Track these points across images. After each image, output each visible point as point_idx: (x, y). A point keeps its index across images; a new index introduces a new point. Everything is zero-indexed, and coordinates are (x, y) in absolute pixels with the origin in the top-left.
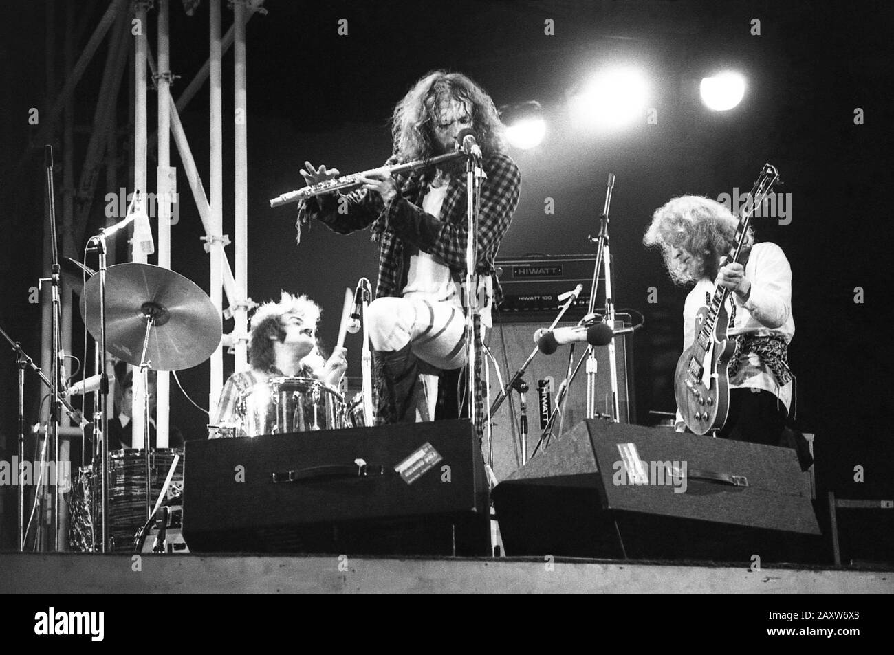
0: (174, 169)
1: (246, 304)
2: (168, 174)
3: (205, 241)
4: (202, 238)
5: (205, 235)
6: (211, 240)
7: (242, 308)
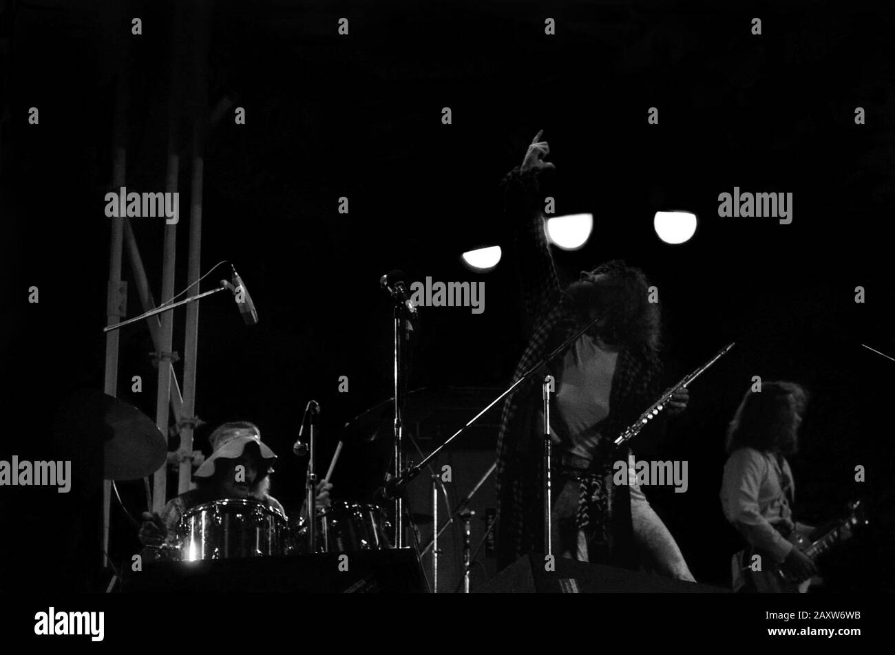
0: (126, 283)
1: (192, 422)
2: (119, 288)
3: (154, 357)
4: (151, 354)
5: (154, 350)
6: (160, 356)
7: (188, 426)
